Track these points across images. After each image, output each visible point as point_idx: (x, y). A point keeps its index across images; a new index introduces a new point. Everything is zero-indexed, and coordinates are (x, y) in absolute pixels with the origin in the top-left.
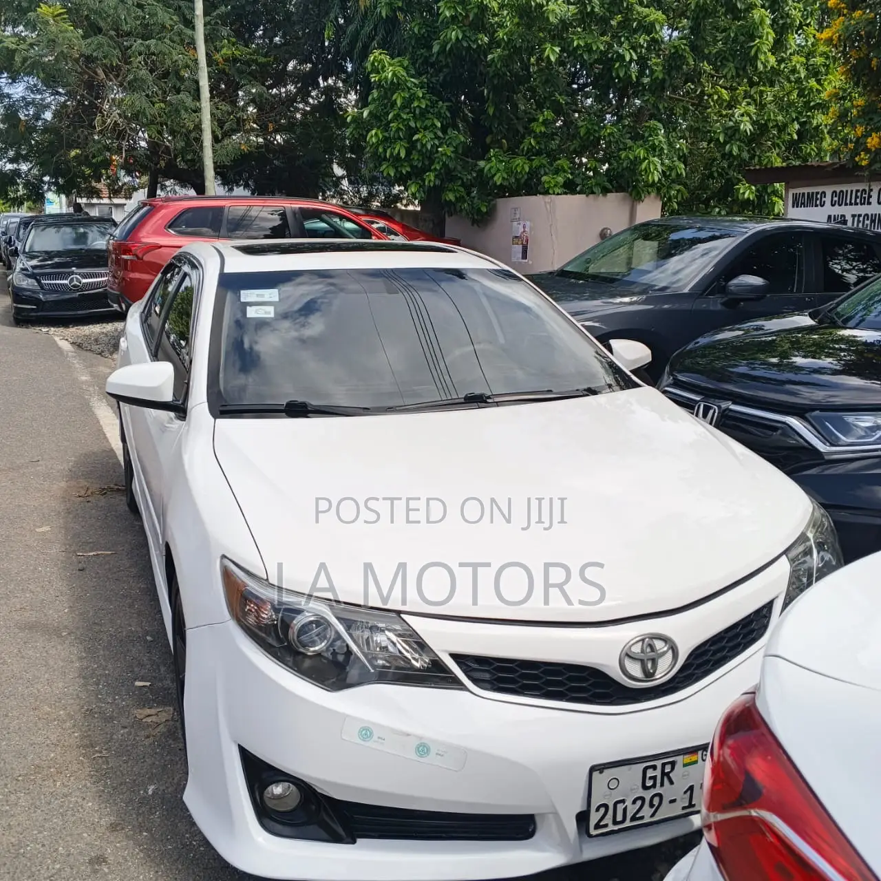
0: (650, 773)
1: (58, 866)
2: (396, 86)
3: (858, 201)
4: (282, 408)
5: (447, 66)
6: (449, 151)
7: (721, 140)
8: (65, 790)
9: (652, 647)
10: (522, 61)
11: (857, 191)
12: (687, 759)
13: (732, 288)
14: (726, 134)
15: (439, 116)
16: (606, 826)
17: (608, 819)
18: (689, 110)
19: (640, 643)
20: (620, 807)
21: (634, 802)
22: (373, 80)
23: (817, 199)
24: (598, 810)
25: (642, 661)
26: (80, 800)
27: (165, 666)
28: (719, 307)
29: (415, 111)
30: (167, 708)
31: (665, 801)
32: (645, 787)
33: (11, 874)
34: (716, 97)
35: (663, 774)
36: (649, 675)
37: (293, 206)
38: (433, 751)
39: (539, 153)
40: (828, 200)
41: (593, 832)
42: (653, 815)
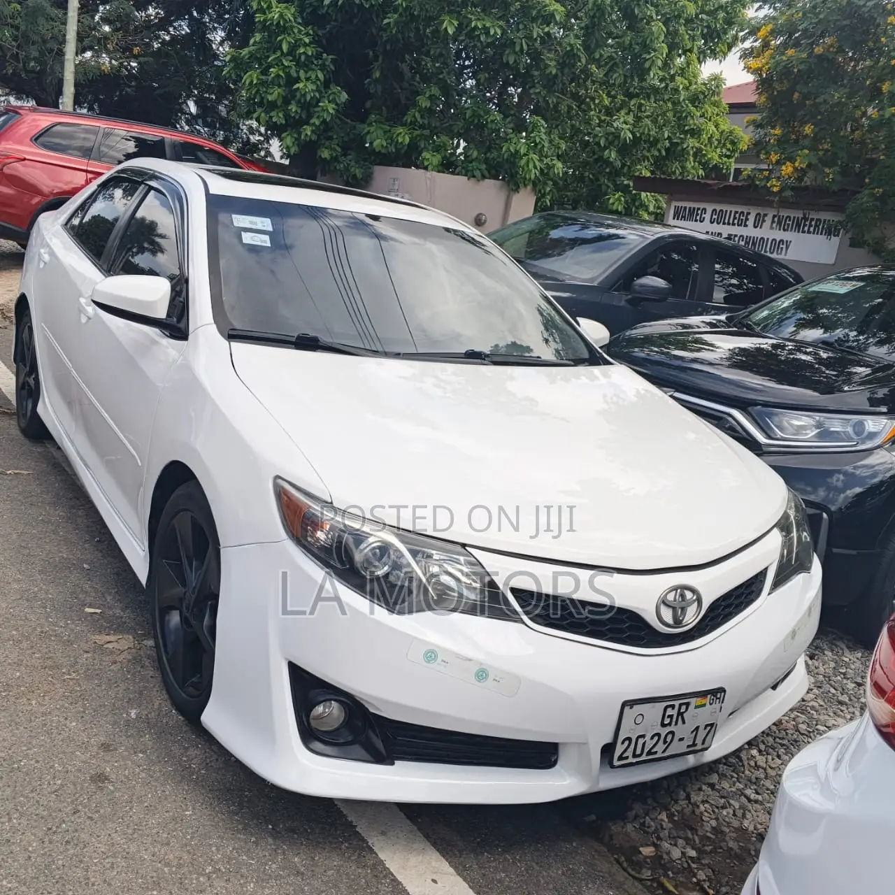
0: (669, 712)
1: (59, 782)
2: (282, 28)
3: (736, 221)
4: (294, 340)
5: (336, 20)
6: (331, 108)
7: (602, 143)
8: (43, 709)
9: (682, 596)
10: (418, 29)
11: (736, 212)
12: (699, 701)
13: (637, 287)
14: (607, 139)
15: (323, 68)
16: (627, 758)
17: (629, 753)
18: (572, 109)
19: (674, 592)
20: (641, 741)
21: (652, 738)
22: (257, 20)
23: (697, 214)
24: (623, 743)
25: (674, 609)
26: (62, 719)
27: (110, 595)
28: (623, 303)
29: (300, 57)
30: (126, 636)
31: (676, 738)
32: (663, 725)
33: (12, 788)
34: (597, 101)
35: (680, 714)
36: (678, 622)
37: (173, 137)
38: (491, 677)
39: (422, 127)
40: (707, 216)
41: (616, 763)
42: (664, 752)
